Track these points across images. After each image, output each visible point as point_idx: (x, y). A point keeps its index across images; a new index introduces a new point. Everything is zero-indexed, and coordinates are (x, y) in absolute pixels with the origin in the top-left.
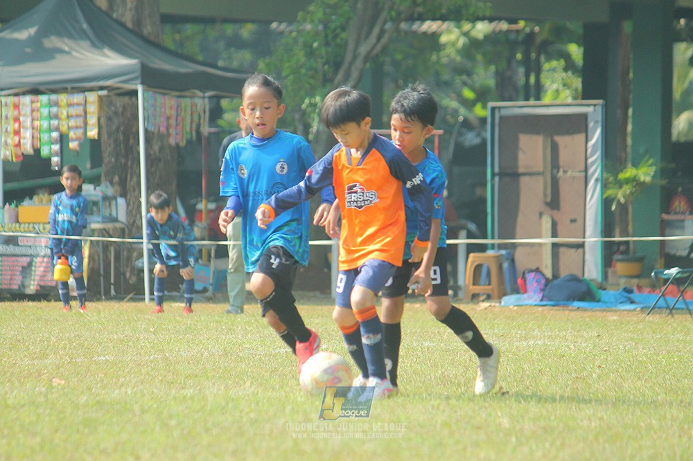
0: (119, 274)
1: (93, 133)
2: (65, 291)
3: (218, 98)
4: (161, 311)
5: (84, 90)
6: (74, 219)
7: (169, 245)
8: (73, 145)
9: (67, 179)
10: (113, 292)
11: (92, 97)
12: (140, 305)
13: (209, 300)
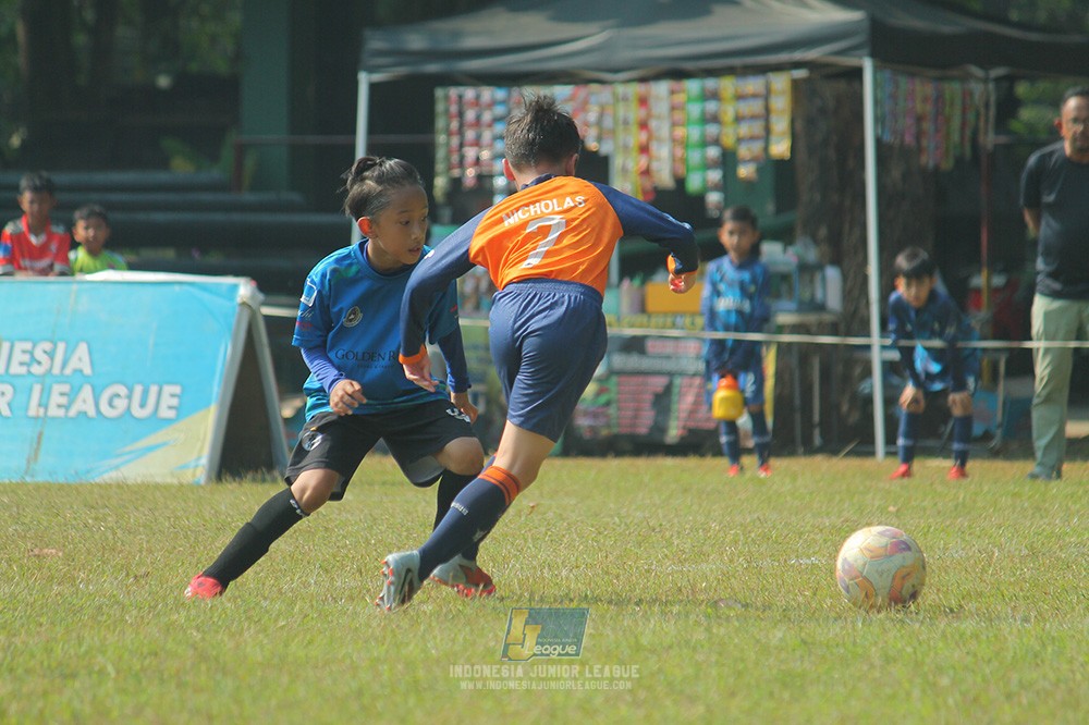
0: (829, 407)
1: (781, 148)
2: (732, 438)
3: (1011, 80)
4: (907, 474)
5: (763, 70)
6: (747, 306)
7: (928, 349)
8: (745, 171)
9: (731, 233)
10: (817, 441)
11: (781, 82)
12: (867, 463)
13: (995, 454)
